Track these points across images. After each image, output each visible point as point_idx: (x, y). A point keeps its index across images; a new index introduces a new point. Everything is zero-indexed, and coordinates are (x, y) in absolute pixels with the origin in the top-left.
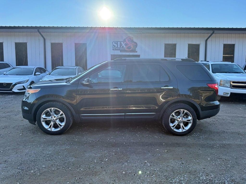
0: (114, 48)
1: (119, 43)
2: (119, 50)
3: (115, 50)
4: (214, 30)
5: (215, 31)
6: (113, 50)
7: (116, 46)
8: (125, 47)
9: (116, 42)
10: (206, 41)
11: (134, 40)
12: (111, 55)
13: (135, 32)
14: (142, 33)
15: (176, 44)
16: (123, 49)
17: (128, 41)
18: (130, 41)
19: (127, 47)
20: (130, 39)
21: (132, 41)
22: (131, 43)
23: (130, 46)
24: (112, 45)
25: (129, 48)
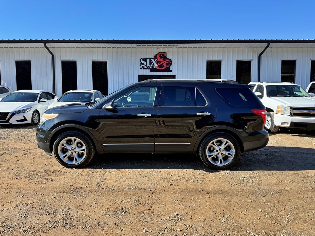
1: (148, 60)
2: (148, 69)
3: (144, 69)
5: (271, 44)
6: (141, 69)
7: (145, 64)
8: (156, 65)
9: (145, 59)
10: (260, 56)
11: (168, 57)
12: (139, 76)
13: (169, 46)
14: (177, 47)
15: (221, 61)
16: (154, 67)
17: (161, 57)
18: (163, 57)
19: (159, 65)
20: (163, 55)
21: (165, 58)
22: (164, 61)
23: (163, 64)
24: (140, 63)
25: (161, 66)
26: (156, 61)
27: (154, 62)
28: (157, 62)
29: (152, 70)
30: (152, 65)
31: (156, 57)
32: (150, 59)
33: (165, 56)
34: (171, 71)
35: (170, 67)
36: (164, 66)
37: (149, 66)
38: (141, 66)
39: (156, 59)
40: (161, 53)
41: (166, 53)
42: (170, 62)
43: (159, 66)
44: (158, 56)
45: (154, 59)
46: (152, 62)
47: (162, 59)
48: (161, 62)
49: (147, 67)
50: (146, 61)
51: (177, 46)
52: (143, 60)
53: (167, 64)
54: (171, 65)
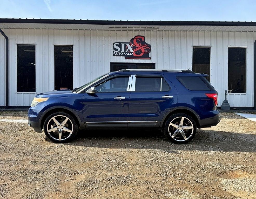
0: (116, 52)
1: (123, 45)
6: (114, 55)
7: (119, 50)
8: (132, 51)
9: (119, 44)
11: (147, 41)
12: (111, 63)
13: (148, 29)
14: (158, 30)
15: (210, 47)
16: (129, 54)
17: (138, 42)
18: (140, 42)
19: (135, 51)
20: (140, 40)
21: (143, 43)
22: (142, 46)
23: (141, 50)
24: (113, 48)
25: (138, 53)
26: (131, 46)
27: (130, 48)
28: (134, 48)
29: (127, 57)
30: (127, 51)
31: (132, 41)
32: (125, 43)
33: (143, 40)
34: (150, 58)
35: (149, 54)
36: (141, 52)
37: (123, 52)
38: (114, 52)
39: (132, 44)
40: (139, 37)
41: (144, 37)
42: (149, 48)
43: (136, 53)
44: (135, 41)
45: (130, 45)
46: (128, 48)
47: (139, 44)
48: (138, 48)
49: (122, 54)
50: (120, 46)
51: (158, 28)
52: (116, 45)
53: (145, 50)
54: (150, 51)
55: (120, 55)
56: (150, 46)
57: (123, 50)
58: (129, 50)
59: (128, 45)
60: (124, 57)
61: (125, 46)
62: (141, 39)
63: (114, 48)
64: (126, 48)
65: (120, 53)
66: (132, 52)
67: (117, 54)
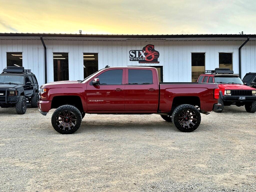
0: (132, 58)
1: (137, 52)
2: (137, 60)
3: (133, 60)
4: (248, 37)
5: (250, 39)
6: (130, 60)
7: (134, 56)
8: (144, 56)
9: (134, 51)
10: (240, 49)
11: (156, 49)
15: (205, 53)
16: (142, 59)
17: (149, 49)
19: (147, 56)
21: (153, 50)
22: (152, 53)
23: (151, 56)
25: (149, 58)
27: (143, 54)
28: (146, 54)
30: (140, 57)
31: (144, 49)
32: (139, 51)
33: (153, 48)
34: (159, 62)
35: (158, 59)
36: (152, 58)
37: (138, 58)
38: (130, 58)
39: (145, 51)
40: (149, 46)
41: (154, 46)
42: (157, 55)
44: (147, 49)
45: (143, 52)
47: (150, 51)
48: (149, 54)
49: (136, 59)
50: (135, 53)
51: (165, 39)
52: (132, 52)
53: (154, 55)
54: (159, 57)
55: (135, 60)
56: (158, 53)
57: (137, 56)
58: (142, 56)
59: (141, 52)
60: (138, 62)
61: (139, 53)
62: (151, 48)
63: (130, 55)
64: (140, 54)
65: (135, 59)
66: (144, 58)
67: (133, 59)
